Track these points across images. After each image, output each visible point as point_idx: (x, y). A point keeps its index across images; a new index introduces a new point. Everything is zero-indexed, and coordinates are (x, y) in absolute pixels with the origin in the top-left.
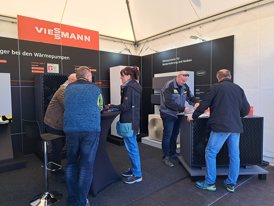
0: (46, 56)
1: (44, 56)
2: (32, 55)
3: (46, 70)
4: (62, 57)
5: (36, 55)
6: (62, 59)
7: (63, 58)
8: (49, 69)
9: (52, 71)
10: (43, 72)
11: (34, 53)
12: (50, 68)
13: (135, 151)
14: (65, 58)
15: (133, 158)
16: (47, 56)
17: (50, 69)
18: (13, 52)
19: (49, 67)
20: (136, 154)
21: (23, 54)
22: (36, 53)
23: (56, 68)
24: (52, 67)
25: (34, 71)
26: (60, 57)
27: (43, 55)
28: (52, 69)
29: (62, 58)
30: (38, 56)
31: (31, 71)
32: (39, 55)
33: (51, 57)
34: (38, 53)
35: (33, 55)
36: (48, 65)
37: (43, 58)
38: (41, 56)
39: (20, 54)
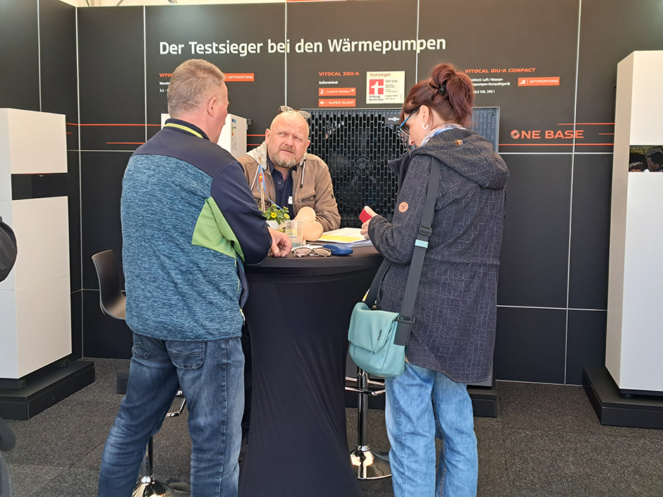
0: (363, 45)
1: (356, 46)
2: (321, 50)
3: (361, 96)
4: (419, 42)
5: (334, 46)
6: (418, 51)
7: (422, 45)
8: (372, 91)
9: (382, 96)
10: (352, 103)
11: (329, 41)
12: (376, 87)
13: (414, 453)
14: (430, 44)
15: (400, 480)
16: (368, 45)
17: (376, 91)
18: (270, 45)
19: (373, 82)
20: (414, 466)
21: (297, 51)
22: (335, 41)
23: (394, 84)
24: (381, 82)
25: (326, 100)
26: (412, 44)
27: (353, 43)
28: (381, 91)
29: (418, 45)
30: (338, 50)
31: (318, 103)
32: (343, 45)
33: (382, 48)
34: (341, 40)
35: (326, 46)
36: (370, 76)
37: (356, 54)
38: (349, 50)
39: (288, 51)
